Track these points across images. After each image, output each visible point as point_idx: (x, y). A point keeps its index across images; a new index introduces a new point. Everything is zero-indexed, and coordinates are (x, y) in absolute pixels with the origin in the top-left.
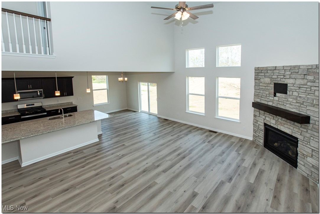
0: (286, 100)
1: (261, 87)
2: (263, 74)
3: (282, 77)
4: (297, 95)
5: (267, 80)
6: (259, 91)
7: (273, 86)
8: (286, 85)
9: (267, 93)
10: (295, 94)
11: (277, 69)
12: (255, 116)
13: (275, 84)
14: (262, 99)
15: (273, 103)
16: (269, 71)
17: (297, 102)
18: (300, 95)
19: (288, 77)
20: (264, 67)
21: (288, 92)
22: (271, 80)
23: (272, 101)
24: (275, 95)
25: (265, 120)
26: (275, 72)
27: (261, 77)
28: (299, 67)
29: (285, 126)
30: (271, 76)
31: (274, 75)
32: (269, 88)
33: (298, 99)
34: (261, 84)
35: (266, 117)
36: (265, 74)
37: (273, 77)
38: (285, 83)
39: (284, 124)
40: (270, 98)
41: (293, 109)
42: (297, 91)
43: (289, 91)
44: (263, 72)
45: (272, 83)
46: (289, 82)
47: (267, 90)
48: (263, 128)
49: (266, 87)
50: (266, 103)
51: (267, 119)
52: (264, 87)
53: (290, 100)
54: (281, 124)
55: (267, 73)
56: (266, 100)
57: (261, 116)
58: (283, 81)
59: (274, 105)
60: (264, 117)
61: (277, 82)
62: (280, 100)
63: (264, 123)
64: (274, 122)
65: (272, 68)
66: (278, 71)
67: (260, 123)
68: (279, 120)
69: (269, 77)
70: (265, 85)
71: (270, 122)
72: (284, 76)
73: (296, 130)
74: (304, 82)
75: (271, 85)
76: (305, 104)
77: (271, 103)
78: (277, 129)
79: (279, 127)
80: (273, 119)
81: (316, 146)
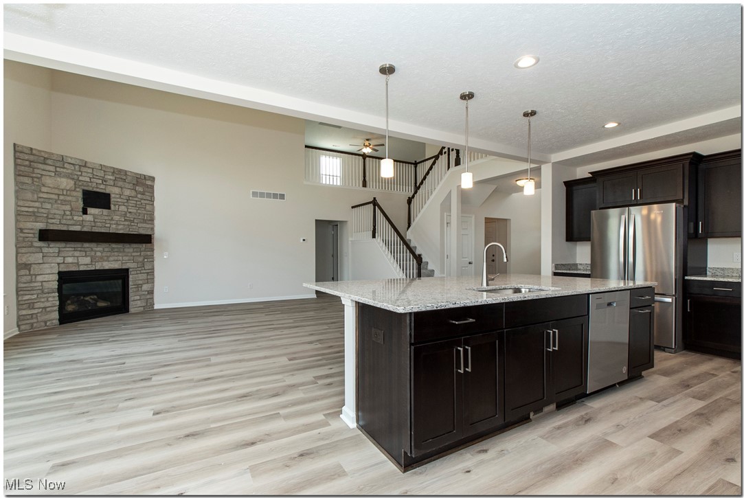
0: (110, 218)
1: (41, 195)
2: (52, 169)
3: (100, 181)
4: (126, 210)
5: (66, 183)
6: (36, 204)
7: (80, 195)
8: (107, 196)
9: (68, 207)
10: (123, 208)
11: (88, 165)
12: (22, 266)
13: (84, 191)
14: (50, 221)
15: (82, 226)
16: (66, 165)
17: (125, 220)
18: (129, 210)
19: (111, 183)
20: (53, 154)
21: (112, 206)
22: (75, 184)
23: (82, 223)
24: (85, 212)
25: (62, 266)
26: (84, 169)
27: (44, 173)
28: (125, 172)
29: (111, 259)
30: (76, 177)
31: (81, 175)
32: (68, 198)
33: (128, 215)
34: (43, 189)
35: (64, 257)
36: (58, 169)
37: (81, 178)
38: (107, 192)
39: (108, 257)
40: (75, 218)
41: (121, 229)
42: (126, 204)
43: (115, 205)
44: (49, 162)
45: (78, 189)
46: (114, 191)
47: (64, 202)
48: (55, 285)
49: (61, 197)
50: (65, 228)
51: (70, 260)
52: (55, 197)
53: (116, 218)
54: (102, 259)
55: (64, 168)
56: (64, 222)
57: (50, 260)
58: (101, 189)
59: (85, 229)
60: (60, 260)
61: (90, 189)
62: (95, 219)
63: (60, 273)
64: (88, 260)
65: (78, 162)
66: (90, 171)
67: (46, 278)
68: (99, 254)
69: (68, 176)
70: (56, 191)
71: (78, 264)
72: (104, 180)
73: (127, 258)
74: (133, 193)
75: (74, 194)
76: (135, 221)
77: (77, 228)
78: (95, 270)
79: (98, 266)
80: (86, 256)
81: (150, 267)
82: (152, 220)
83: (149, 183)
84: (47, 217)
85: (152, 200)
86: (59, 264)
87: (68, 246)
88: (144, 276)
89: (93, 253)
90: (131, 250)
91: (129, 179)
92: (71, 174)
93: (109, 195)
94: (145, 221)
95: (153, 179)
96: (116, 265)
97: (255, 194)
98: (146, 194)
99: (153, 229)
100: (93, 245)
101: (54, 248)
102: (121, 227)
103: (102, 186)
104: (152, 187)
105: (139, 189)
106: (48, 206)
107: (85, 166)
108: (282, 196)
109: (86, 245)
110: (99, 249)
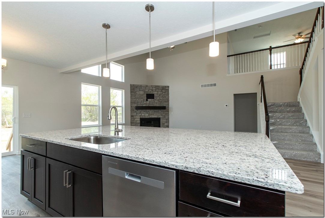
0: (154, 101)
1: (136, 97)
2: (138, 89)
5: (142, 93)
6: (135, 99)
7: (146, 95)
8: (153, 95)
9: (142, 100)
10: (158, 98)
11: (148, 86)
12: (132, 116)
13: (147, 94)
14: (138, 104)
15: (146, 105)
17: (159, 102)
18: (160, 99)
19: (154, 90)
20: (138, 85)
21: (155, 98)
22: (144, 92)
23: (146, 104)
24: (147, 100)
25: (141, 116)
27: (137, 91)
28: (159, 86)
29: (154, 114)
30: (144, 90)
32: (143, 97)
34: (137, 95)
37: (146, 91)
39: (153, 114)
40: (144, 102)
41: (158, 105)
43: (155, 97)
44: (138, 87)
46: (155, 93)
47: (142, 98)
48: (139, 122)
49: (141, 97)
50: (141, 106)
51: (143, 115)
52: (139, 97)
53: (156, 101)
54: (152, 114)
55: (141, 88)
56: (141, 104)
57: (138, 114)
58: (152, 93)
59: (147, 106)
60: (140, 115)
61: (148, 93)
62: (150, 102)
63: (140, 118)
64: (147, 115)
65: (145, 86)
66: (148, 88)
67: (137, 119)
68: (151, 113)
69: (142, 91)
70: (140, 95)
71: (145, 116)
72: (152, 90)
73: (159, 114)
74: (162, 93)
75: (144, 95)
76: (162, 102)
77: (145, 105)
78: (150, 118)
79: (151, 117)
80: (147, 113)
81: (167, 117)
82: (168, 101)
83: (167, 88)
84: (137, 103)
85: (168, 94)
86: (140, 116)
87: (143, 110)
88: (165, 120)
89: (149, 113)
90: (161, 112)
91: (160, 88)
92: (143, 90)
93: (154, 94)
94: (166, 102)
95: (168, 87)
96: (156, 117)
97: (202, 86)
98: (166, 92)
99: (168, 104)
100: (149, 110)
101: (139, 111)
102: (157, 104)
103: (152, 92)
104: (168, 90)
105: (164, 91)
106: (138, 100)
107: (147, 87)
108: (215, 85)
109: (147, 110)
110: (151, 111)
